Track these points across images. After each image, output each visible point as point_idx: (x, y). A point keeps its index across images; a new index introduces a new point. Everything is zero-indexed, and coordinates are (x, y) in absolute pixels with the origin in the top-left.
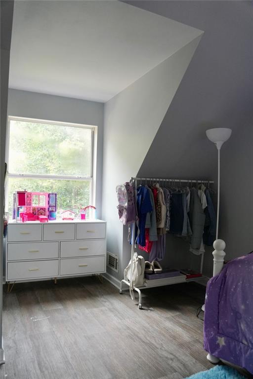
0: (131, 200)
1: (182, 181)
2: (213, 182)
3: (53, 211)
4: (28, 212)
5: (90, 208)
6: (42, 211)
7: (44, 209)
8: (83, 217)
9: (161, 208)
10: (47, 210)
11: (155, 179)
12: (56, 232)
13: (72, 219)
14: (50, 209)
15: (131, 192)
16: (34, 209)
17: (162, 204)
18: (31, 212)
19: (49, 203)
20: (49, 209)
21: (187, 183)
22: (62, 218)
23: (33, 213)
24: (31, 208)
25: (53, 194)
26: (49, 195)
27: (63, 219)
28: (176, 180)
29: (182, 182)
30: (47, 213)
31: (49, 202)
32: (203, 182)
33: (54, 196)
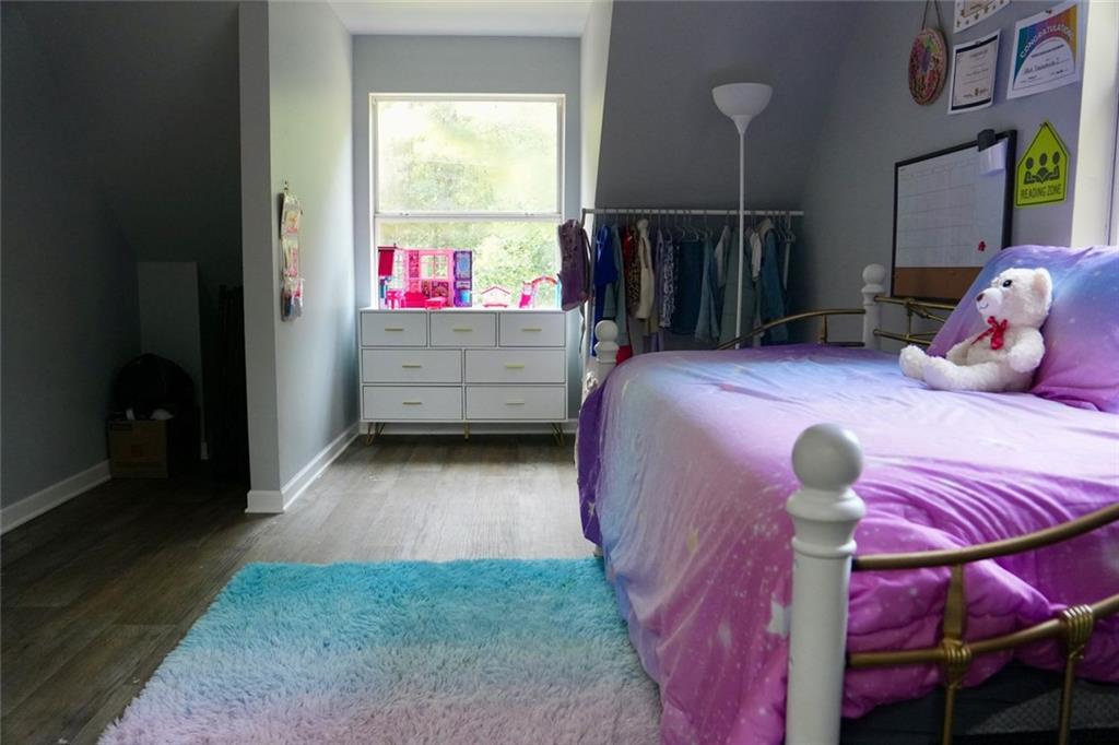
0: (570, 256)
1: (709, 212)
2: (801, 213)
3: (464, 289)
4: (413, 291)
5: (544, 281)
6: (441, 288)
7: (444, 284)
8: (525, 300)
9: (639, 274)
10: (451, 286)
11: (638, 211)
12: (456, 330)
13: (506, 306)
14: (459, 284)
15: (571, 241)
16: (425, 284)
17: (643, 265)
18: (420, 290)
19: (455, 273)
20: (455, 283)
21: (724, 216)
22: (484, 303)
23: (424, 292)
24: (420, 283)
25: (463, 252)
26: (455, 254)
27: (487, 306)
28: (694, 212)
29: (709, 216)
30: (452, 294)
31: (455, 269)
32: (770, 213)
33: (467, 256)
